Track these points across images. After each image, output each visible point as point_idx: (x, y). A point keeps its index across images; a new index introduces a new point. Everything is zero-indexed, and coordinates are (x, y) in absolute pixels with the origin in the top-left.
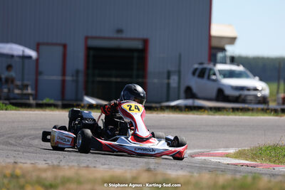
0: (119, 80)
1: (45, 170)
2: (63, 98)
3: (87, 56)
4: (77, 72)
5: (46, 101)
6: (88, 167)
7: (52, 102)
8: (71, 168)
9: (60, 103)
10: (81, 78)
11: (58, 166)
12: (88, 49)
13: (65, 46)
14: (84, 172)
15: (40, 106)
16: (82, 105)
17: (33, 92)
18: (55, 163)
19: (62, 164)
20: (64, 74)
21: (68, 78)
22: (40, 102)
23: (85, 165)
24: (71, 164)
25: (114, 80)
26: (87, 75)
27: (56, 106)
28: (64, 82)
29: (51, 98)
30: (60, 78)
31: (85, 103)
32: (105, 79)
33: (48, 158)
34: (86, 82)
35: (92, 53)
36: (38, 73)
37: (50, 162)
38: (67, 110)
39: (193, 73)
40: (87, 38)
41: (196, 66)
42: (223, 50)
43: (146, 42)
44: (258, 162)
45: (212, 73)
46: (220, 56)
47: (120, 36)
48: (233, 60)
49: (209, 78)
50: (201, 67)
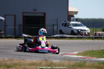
0: (35, 28)
2: (15, 35)
3: (23, 19)
4: (20, 25)
5: (9, 36)
6: (23, 59)
8: (17, 60)
9: (14, 36)
10: (21, 27)
13: (15, 16)
14: (22, 61)
15: (6, 38)
17: (4, 33)
18: (12, 58)
19: (14, 58)
21: (17, 27)
22: (6, 36)
24: (17, 58)
25: (33, 28)
26: (23, 26)
27: (12, 38)
28: (15, 29)
29: (10, 35)
30: (14, 27)
31: (23, 36)
32: (30, 28)
33: (9, 56)
34: (23, 29)
35: (25, 18)
37: (10, 58)
38: (16, 39)
39: (63, 25)
40: (23, 13)
41: (63, 22)
42: (73, 16)
43: (45, 14)
44: (86, 57)
45: (69, 25)
46: (72, 18)
47: (35, 12)
48: (77, 20)
49: (68, 27)
50: (65, 22)
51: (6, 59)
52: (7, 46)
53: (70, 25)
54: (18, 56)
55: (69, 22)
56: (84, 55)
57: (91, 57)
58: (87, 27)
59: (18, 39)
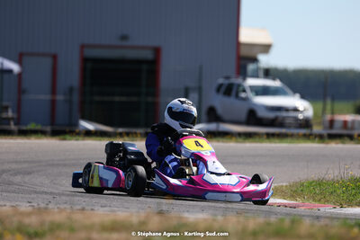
0: (124, 99)
1: (29, 214)
2: (52, 123)
3: (84, 70)
4: (71, 90)
5: (32, 126)
6: (83, 209)
7: (39, 127)
8: (61, 211)
9: (48, 129)
10: (76, 98)
11: (46, 209)
12: (85, 60)
13: (55, 57)
14: (78, 217)
15: (24, 133)
16: (77, 130)
17: (15, 116)
18: (43, 205)
19: (50, 206)
20: (54, 92)
21: (60, 97)
22: (24, 128)
23: (79, 207)
24: (62, 206)
25: (117, 99)
26: (83, 94)
27: (43, 133)
28: (53, 102)
29: (38, 123)
30: (48, 97)
31: (81, 128)
32: (106, 99)
33: (33, 199)
34: (82, 103)
35: (89, 65)
36: (21, 91)
37: (36, 205)
38: (58, 137)
39: (218, 90)
40: (83, 47)
41: (221, 81)
42: (255, 60)
43: (157, 51)
44: (299, 201)
45: (241, 88)
46: (251, 67)
47: (124, 43)
48: (268, 73)
49: (237, 96)
50: (227, 82)
51: (24, 207)
52: (25, 162)
53: (244, 91)
54: (64, 198)
55: (239, 81)
56: (292, 197)
57: (317, 204)
58: (303, 97)
59: (62, 137)
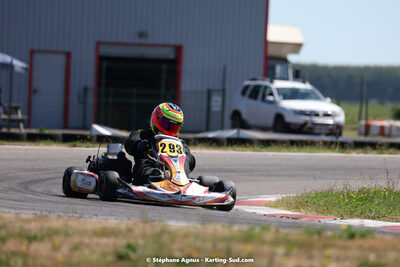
2: (65, 126)
3: (99, 69)
4: (86, 90)
9: (60, 132)
10: (91, 100)
12: (101, 59)
13: (68, 55)
15: (32, 138)
17: (25, 118)
21: (73, 99)
26: (98, 95)
27: (53, 139)
28: (66, 104)
30: (61, 98)
31: (94, 133)
34: (98, 105)
35: (104, 64)
36: (32, 91)
38: (68, 144)
40: (98, 44)
47: (144, 41)
